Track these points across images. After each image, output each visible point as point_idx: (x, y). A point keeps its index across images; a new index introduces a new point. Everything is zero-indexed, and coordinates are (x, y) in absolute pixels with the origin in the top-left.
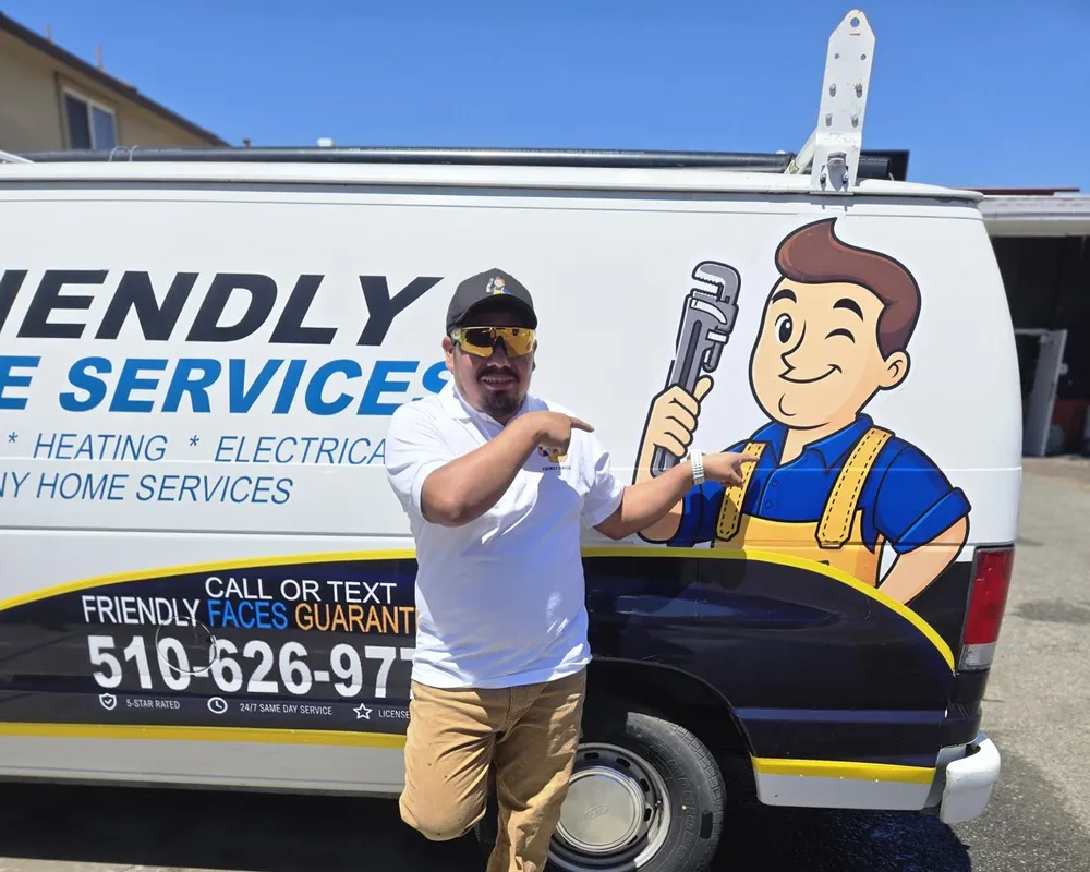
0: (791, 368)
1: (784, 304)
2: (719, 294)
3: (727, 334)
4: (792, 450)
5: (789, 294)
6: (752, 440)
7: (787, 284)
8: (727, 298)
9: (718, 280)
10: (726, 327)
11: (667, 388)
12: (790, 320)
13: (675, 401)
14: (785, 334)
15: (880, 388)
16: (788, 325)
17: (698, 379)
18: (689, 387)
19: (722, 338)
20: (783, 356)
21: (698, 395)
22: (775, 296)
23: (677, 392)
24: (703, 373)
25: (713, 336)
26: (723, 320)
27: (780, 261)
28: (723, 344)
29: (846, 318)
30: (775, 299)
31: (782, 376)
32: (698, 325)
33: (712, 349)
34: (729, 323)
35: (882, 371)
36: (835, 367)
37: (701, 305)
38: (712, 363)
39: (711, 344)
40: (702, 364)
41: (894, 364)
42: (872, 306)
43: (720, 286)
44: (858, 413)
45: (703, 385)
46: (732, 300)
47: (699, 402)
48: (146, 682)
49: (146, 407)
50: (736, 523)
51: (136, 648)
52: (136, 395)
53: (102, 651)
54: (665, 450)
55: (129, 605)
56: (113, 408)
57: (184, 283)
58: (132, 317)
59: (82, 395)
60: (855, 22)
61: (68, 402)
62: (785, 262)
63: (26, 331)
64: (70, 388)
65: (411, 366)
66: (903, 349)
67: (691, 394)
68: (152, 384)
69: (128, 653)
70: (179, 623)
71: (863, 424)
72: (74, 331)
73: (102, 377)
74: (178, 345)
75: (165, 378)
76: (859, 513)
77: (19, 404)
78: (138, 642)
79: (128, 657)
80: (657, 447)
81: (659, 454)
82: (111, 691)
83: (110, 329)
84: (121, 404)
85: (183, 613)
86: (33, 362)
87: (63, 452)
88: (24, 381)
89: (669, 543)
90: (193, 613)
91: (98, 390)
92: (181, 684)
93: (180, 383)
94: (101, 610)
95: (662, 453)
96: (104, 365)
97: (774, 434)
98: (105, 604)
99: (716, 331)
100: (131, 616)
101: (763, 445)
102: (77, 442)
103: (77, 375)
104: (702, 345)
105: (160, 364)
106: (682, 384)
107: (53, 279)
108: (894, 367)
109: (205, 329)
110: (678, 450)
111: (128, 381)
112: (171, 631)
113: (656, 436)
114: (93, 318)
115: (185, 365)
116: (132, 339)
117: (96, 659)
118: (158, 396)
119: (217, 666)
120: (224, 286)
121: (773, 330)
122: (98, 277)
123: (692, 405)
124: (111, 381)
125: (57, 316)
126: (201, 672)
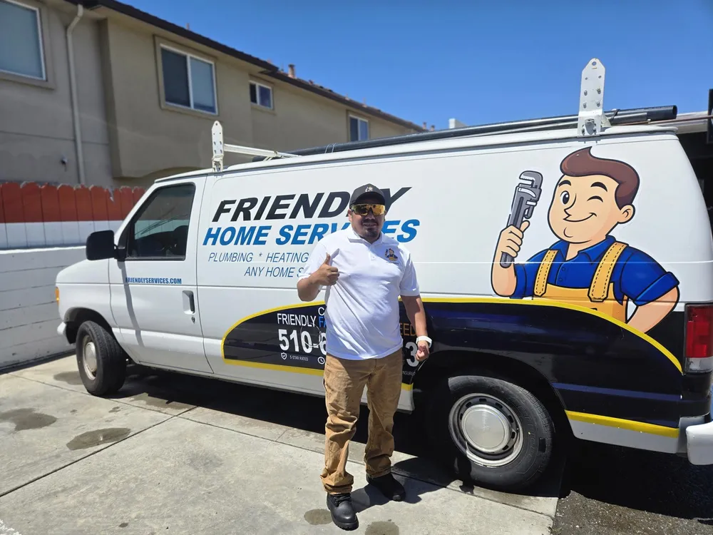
0: (569, 215)
1: (565, 187)
2: (532, 185)
3: (536, 202)
4: (572, 253)
5: (567, 182)
6: (550, 249)
7: (566, 178)
8: (537, 186)
9: (531, 179)
10: (536, 199)
11: (507, 227)
12: (568, 194)
13: (511, 232)
14: (566, 200)
15: (618, 223)
16: (567, 196)
17: (522, 222)
18: (518, 226)
19: (534, 204)
20: (565, 210)
21: (522, 229)
22: (560, 184)
23: (512, 228)
24: (524, 219)
25: (529, 203)
26: (534, 196)
27: (563, 168)
28: (534, 206)
29: (598, 191)
30: (560, 185)
31: (565, 219)
32: (522, 199)
33: (529, 209)
34: (537, 197)
35: (620, 214)
36: (593, 214)
37: (523, 190)
38: (529, 215)
39: (528, 206)
40: (524, 216)
41: (626, 211)
42: (612, 185)
43: (533, 181)
44: (607, 235)
45: (524, 225)
46: (538, 187)
47: (523, 232)
48: (297, 349)
49: (303, 242)
50: (544, 288)
51: (294, 335)
52: (300, 238)
53: (283, 335)
54: (507, 254)
55: (293, 317)
56: (292, 243)
57: (319, 196)
58: (301, 211)
59: (283, 239)
60: (594, 64)
61: (279, 242)
62: (565, 168)
63: (268, 218)
64: (280, 236)
65: (397, 223)
66: (630, 204)
67: (519, 229)
68: (305, 234)
69: (291, 337)
70: (309, 325)
71: (610, 240)
72: (282, 216)
73: (290, 232)
74: (315, 220)
75: (310, 231)
76: (612, 284)
77: (263, 243)
78: (295, 332)
79: (291, 339)
80: (503, 253)
81: (504, 256)
82: (285, 352)
83: (294, 215)
84: (295, 242)
85: (310, 321)
86: (269, 228)
87: (276, 259)
88: (266, 235)
89: (510, 297)
90: (313, 321)
91: (288, 236)
92: (308, 351)
93: (315, 233)
94: (283, 319)
95: (505, 255)
96: (290, 228)
97: (562, 246)
98: (285, 317)
99: (531, 201)
100: (293, 322)
101: (556, 252)
102: (280, 256)
103: (282, 232)
104: (524, 207)
105: (309, 227)
106: (514, 225)
107: (279, 198)
108: (626, 213)
109: (325, 213)
110: (513, 254)
111: (298, 233)
112: (306, 329)
113: (503, 248)
114: (289, 211)
115: (317, 226)
116: (301, 218)
117: (281, 338)
118: (307, 238)
119: (322, 344)
120: (332, 196)
121: (560, 199)
122: (292, 197)
123: (520, 234)
124: (292, 233)
125: (278, 212)
126: (316, 346)
